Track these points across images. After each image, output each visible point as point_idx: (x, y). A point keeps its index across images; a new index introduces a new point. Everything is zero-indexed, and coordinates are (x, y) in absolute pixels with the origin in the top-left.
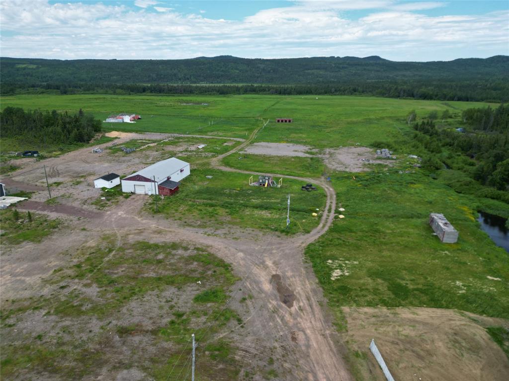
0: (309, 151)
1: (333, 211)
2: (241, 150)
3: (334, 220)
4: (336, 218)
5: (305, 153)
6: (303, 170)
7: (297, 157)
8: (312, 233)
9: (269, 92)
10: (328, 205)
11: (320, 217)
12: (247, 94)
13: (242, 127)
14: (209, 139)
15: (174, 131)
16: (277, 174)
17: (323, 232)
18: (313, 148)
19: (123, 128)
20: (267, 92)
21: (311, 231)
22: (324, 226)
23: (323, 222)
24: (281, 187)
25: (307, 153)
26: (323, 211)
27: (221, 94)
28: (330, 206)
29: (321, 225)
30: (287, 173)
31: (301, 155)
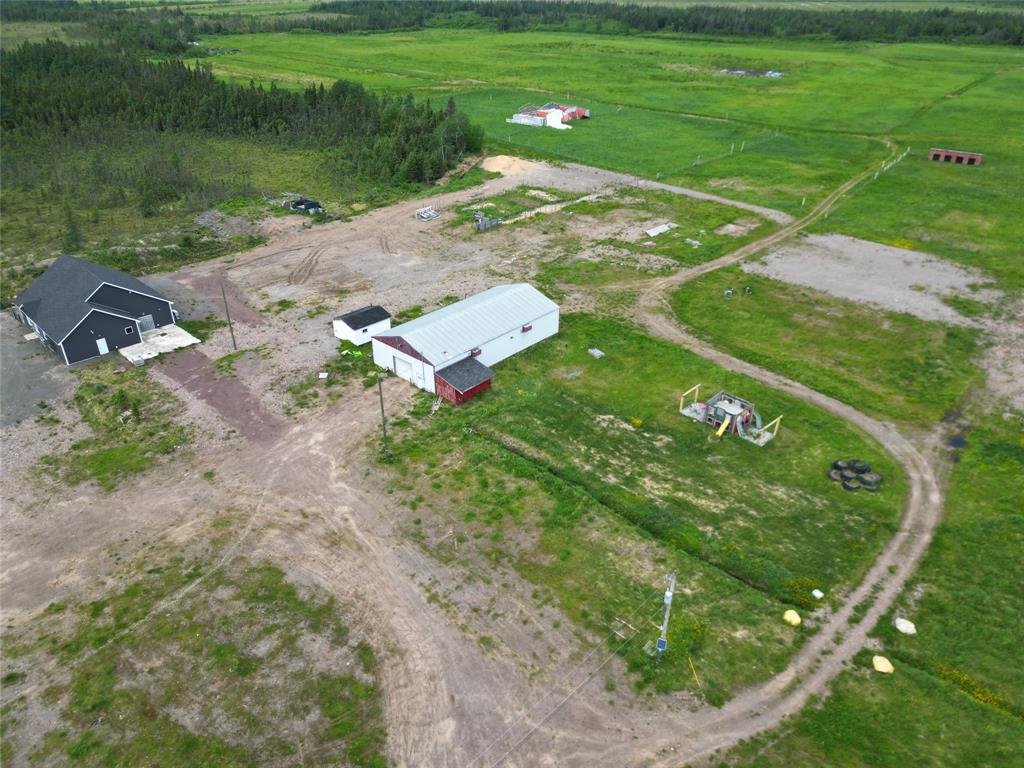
0: (966, 294)
1: (870, 620)
2: (752, 258)
3: (850, 666)
4: (863, 658)
5: (947, 301)
6: (891, 382)
7: (907, 319)
8: (731, 709)
9: (984, 37)
10: (872, 578)
11: (804, 634)
12: (914, 41)
13: (818, 166)
14: (699, 201)
15: (634, 167)
16: (796, 378)
17: (770, 722)
18: (987, 286)
19: (531, 145)
20: (979, 38)
21: (729, 698)
22: (791, 689)
23: (803, 661)
24: (770, 445)
25: (954, 302)
26: (836, 607)
27: (842, 38)
28: (877, 588)
29: (785, 679)
30: (829, 383)
31: (927, 308)
